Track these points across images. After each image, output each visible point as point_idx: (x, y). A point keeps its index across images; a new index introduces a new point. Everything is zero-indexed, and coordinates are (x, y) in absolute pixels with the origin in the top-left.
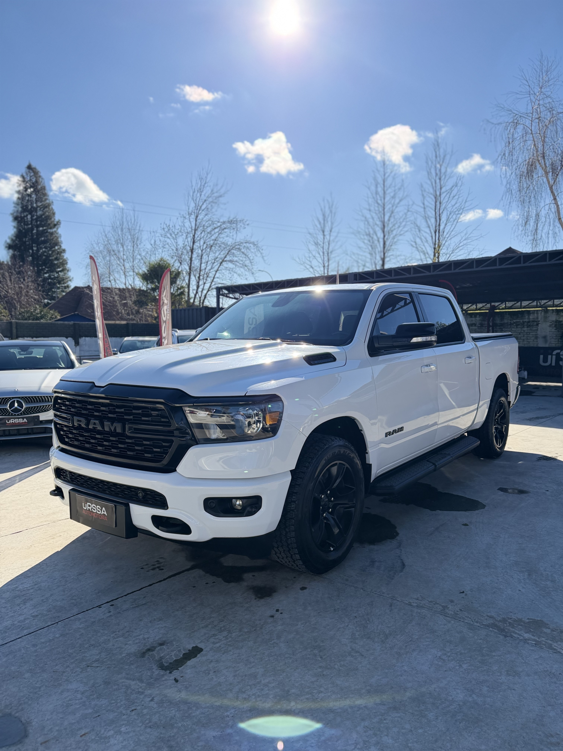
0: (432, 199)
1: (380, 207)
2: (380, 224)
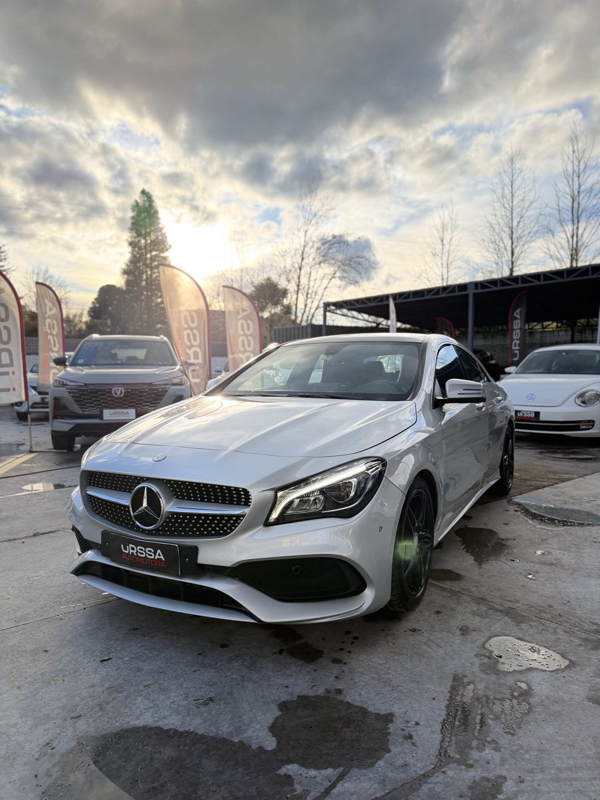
0: (568, 199)
1: (507, 211)
2: (508, 231)
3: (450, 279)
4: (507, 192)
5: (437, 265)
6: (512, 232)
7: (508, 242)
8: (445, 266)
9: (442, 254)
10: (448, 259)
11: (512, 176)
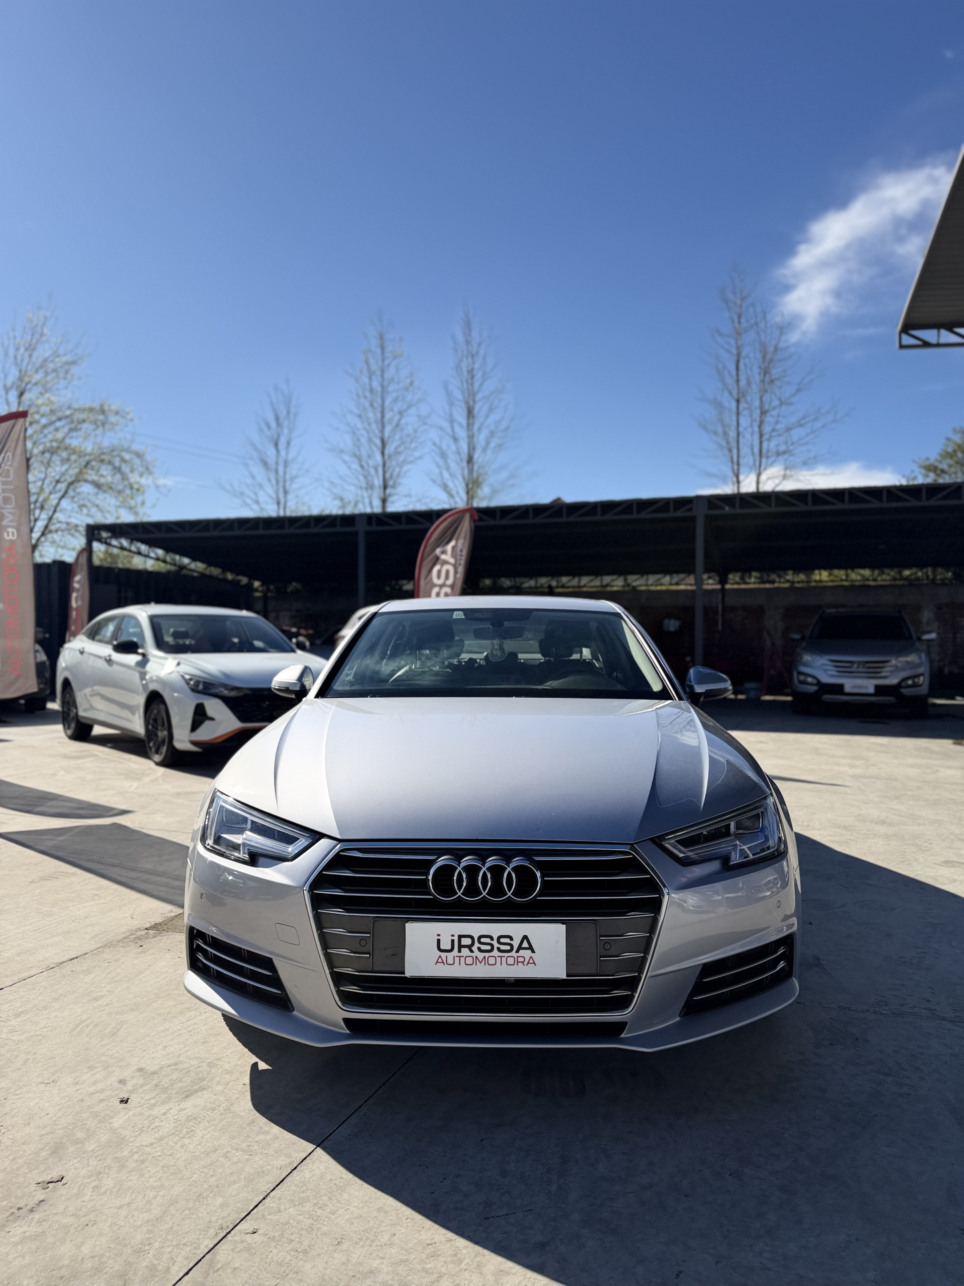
0: (462, 409)
1: (376, 412)
2: (378, 442)
3: (289, 504)
4: (376, 384)
5: (270, 480)
6: (384, 443)
7: (379, 458)
8: (281, 483)
9: (277, 463)
10: (285, 473)
11: (383, 360)
